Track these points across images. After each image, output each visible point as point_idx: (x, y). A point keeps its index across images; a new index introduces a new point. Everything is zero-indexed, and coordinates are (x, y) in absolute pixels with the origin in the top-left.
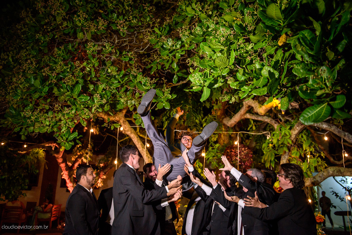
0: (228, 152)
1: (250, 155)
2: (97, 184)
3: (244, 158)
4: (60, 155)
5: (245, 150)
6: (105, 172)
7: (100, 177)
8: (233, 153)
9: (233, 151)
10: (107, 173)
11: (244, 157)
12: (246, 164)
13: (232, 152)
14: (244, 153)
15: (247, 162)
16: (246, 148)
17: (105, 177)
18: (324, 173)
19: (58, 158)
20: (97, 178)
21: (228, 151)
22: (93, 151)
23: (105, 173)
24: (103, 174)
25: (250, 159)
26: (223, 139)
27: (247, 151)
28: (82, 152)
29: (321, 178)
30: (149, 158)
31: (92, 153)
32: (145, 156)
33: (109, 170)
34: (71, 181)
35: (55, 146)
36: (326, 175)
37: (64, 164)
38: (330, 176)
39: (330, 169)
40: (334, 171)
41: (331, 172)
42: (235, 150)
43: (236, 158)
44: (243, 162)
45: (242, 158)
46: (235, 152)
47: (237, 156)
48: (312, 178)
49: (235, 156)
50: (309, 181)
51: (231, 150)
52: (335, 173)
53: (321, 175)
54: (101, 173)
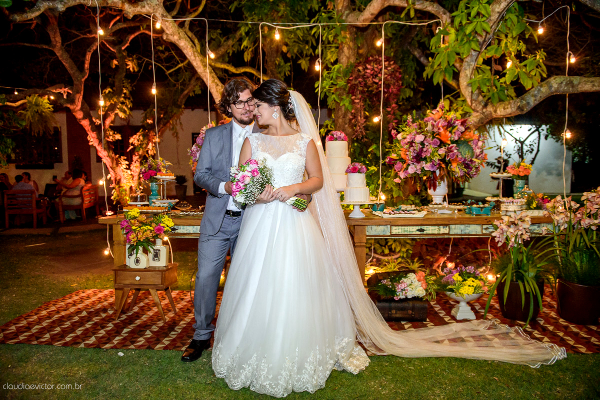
0: (359, 71)
1: (398, 75)
2: (147, 151)
3: (389, 80)
4: (77, 106)
7: (149, 141)
8: (368, 71)
9: (369, 67)
11: (389, 78)
12: (391, 91)
13: (367, 68)
14: (388, 70)
15: (392, 87)
16: (392, 63)
17: (157, 140)
18: (542, 89)
19: (76, 112)
20: (146, 141)
21: (360, 68)
22: (132, 99)
24: (154, 136)
25: (398, 82)
26: (348, 55)
28: (113, 101)
29: (534, 98)
31: (131, 102)
34: (104, 148)
35: (68, 93)
36: (546, 91)
37: (87, 120)
38: (552, 93)
39: (555, 79)
40: (562, 83)
41: (555, 86)
42: (373, 66)
43: (374, 80)
44: (387, 86)
45: (385, 78)
46: (373, 69)
47: (376, 76)
48: (518, 100)
49: (373, 78)
50: (513, 106)
51: (365, 66)
52: (561, 87)
53: (536, 92)
54: (150, 133)
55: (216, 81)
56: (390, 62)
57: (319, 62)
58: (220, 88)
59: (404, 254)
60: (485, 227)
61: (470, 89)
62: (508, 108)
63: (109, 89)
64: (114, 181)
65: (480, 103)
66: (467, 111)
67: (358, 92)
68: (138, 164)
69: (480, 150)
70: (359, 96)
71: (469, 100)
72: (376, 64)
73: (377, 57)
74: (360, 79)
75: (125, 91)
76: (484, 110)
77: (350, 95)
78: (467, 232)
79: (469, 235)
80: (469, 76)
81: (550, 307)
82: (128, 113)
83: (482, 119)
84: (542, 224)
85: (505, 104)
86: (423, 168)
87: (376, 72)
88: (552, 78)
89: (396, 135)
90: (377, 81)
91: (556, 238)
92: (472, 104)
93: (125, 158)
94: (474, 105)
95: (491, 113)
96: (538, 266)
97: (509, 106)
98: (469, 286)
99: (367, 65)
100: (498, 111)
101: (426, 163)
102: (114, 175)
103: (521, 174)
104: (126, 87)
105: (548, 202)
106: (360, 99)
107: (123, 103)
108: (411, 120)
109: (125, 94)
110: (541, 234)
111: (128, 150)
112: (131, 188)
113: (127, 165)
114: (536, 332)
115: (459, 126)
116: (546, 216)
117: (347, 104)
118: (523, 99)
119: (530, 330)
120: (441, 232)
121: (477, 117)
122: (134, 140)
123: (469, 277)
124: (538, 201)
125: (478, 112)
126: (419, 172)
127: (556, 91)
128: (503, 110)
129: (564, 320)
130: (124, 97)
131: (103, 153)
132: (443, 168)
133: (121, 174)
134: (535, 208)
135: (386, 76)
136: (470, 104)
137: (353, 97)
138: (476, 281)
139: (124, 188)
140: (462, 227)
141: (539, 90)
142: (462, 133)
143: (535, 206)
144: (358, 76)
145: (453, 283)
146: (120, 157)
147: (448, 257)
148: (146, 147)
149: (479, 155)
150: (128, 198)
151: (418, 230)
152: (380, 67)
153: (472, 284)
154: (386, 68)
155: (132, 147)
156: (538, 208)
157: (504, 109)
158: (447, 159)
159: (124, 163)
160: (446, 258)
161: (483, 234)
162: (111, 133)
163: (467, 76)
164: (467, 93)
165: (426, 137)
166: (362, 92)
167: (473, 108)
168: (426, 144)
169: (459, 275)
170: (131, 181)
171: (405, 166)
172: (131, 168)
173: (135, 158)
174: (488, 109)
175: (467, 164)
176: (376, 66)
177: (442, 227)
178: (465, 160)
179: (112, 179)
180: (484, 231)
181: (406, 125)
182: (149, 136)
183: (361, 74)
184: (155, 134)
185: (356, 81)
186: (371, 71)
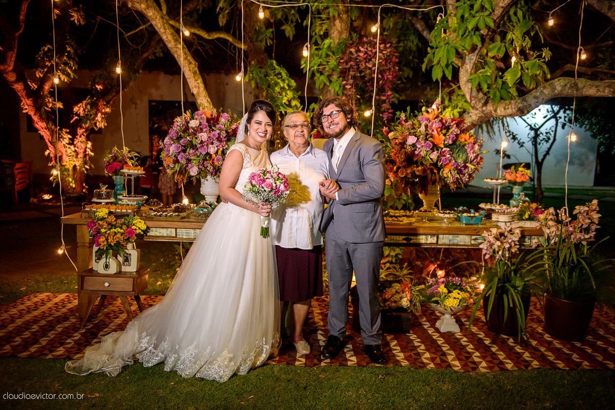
0: (351, 53)
1: (394, 59)
2: (96, 123)
3: (383, 65)
4: (9, 66)
5: (386, 48)
6: (107, 100)
7: (98, 110)
8: (361, 54)
9: (362, 49)
10: (111, 102)
11: (384, 63)
12: (386, 78)
13: (360, 51)
14: (384, 54)
15: (388, 74)
16: (388, 45)
17: (108, 110)
18: (544, 91)
19: (6, 73)
20: (94, 112)
21: (353, 50)
22: (77, 60)
23: (108, 103)
24: (105, 105)
25: (394, 68)
26: (340, 29)
27: (389, 50)
28: (54, 61)
29: (536, 100)
31: (77, 63)
32: (182, 59)
33: (115, 96)
34: (41, 119)
36: (549, 94)
37: (20, 84)
38: (555, 95)
39: (558, 81)
40: (566, 85)
41: (559, 88)
42: (367, 49)
43: (367, 64)
44: (381, 72)
45: (379, 63)
46: (366, 53)
47: (370, 60)
48: (519, 101)
49: (366, 62)
50: (513, 107)
51: (358, 48)
52: (565, 90)
53: (538, 94)
54: (99, 102)
55: (189, 58)
56: (385, 45)
57: (307, 46)
58: (193, 66)
59: (392, 258)
60: (474, 237)
61: (470, 85)
62: (508, 109)
63: (49, 46)
64: (53, 159)
65: (480, 100)
66: (466, 108)
67: (350, 77)
68: (83, 139)
69: (475, 155)
70: (351, 81)
71: (468, 97)
72: (370, 47)
73: (372, 39)
74: (352, 63)
75: (69, 49)
76: (484, 108)
77: (341, 79)
78: (455, 242)
79: (457, 245)
80: (469, 71)
81: (539, 321)
82: (72, 77)
83: (481, 117)
84: (533, 237)
85: (506, 104)
86: (414, 171)
87: (370, 56)
88: (556, 80)
89: (388, 133)
90: (370, 66)
91: (545, 251)
92: (471, 101)
93: (68, 131)
94: (473, 102)
95: (491, 112)
96: (526, 279)
97: (510, 106)
98: (455, 298)
99: (360, 47)
100: (498, 111)
101: (417, 167)
102: (53, 151)
103: (519, 180)
104: (70, 45)
105: (541, 213)
106: (352, 85)
107: (66, 64)
108: (404, 119)
109: (69, 52)
110: (531, 246)
111: (72, 121)
112: (75, 167)
113: (70, 139)
114: (519, 347)
115: (454, 128)
116: (538, 228)
117: (337, 89)
118: (524, 100)
119: (513, 345)
120: (428, 242)
121: (476, 115)
122: (80, 109)
123: (455, 289)
124: (531, 212)
125: (477, 109)
126: (409, 176)
127: (559, 94)
128: (503, 110)
129: (549, 336)
130: (67, 57)
131: (40, 125)
132: (435, 173)
133: (63, 150)
134: (527, 220)
135: (381, 61)
136: (469, 101)
137: (344, 82)
138: (461, 293)
139: (66, 167)
140: (451, 237)
141: (542, 92)
142: (457, 135)
143: (527, 217)
144: (350, 59)
145: (438, 294)
146: (61, 129)
147: (438, 265)
148: (94, 119)
149: (474, 160)
150: (71, 180)
151: (404, 239)
152: (374, 51)
153: (457, 296)
154: (381, 51)
155: (76, 117)
156: (531, 219)
157: (505, 109)
158: (439, 164)
159: (67, 137)
160: (436, 266)
161: (472, 245)
162: (50, 100)
163: (467, 71)
164: (466, 89)
165: (418, 139)
166: (354, 77)
167: (472, 105)
168: (419, 146)
169: (445, 287)
170: (75, 159)
171: (395, 168)
172: (75, 143)
173: (80, 131)
174: (489, 108)
175: (460, 170)
176: (370, 49)
177: (429, 236)
178: (458, 165)
179: (52, 155)
180: (473, 242)
181: (399, 123)
182: (98, 105)
183: (353, 57)
184: (105, 103)
185: (347, 64)
186: (365, 54)
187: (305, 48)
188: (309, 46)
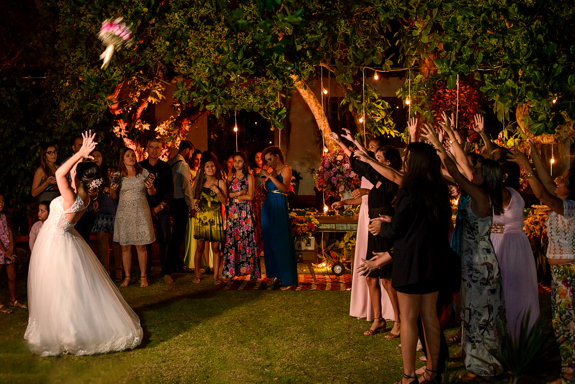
0: (440, 93)
1: (473, 97)
3: (465, 103)
4: (116, 95)
5: (466, 89)
7: (181, 129)
8: (447, 95)
10: (196, 121)
11: (465, 101)
12: (468, 111)
13: (446, 92)
14: (465, 94)
15: (469, 108)
16: (468, 87)
20: (176, 131)
21: (441, 91)
23: (193, 122)
27: (468, 90)
30: (320, 108)
42: (452, 91)
43: (452, 102)
44: (463, 108)
47: (454, 99)
49: (451, 100)
50: (552, 138)
54: (182, 121)
56: (466, 86)
57: (409, 97)
58: (321, 110)
61: (523, 123)
71: (523, 130)
72: (454, 89)
74: (441, 101)
76: (535, 138)
77: (432, 111)
85: (548, 136)
87: (454, 96)
92: (526, 133)
95: (540, 140)
99: (446, 89)
100: (544, 140)
137: (435, 114)
144: (439, 98)
148: (176, 138)
154: (462, 92)
157: (548, 139)
163: (521, 112)
164: (521, 125)
167: (527, 135)
174: (538, 138)
182: (181, 124)
183: (441, 96)
184: (190, 123)
185: (437, 102)
186: (450, 95)
187: (407, 98)
188: (410, 97)
